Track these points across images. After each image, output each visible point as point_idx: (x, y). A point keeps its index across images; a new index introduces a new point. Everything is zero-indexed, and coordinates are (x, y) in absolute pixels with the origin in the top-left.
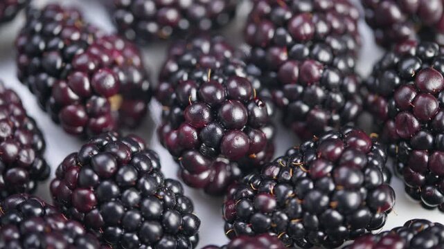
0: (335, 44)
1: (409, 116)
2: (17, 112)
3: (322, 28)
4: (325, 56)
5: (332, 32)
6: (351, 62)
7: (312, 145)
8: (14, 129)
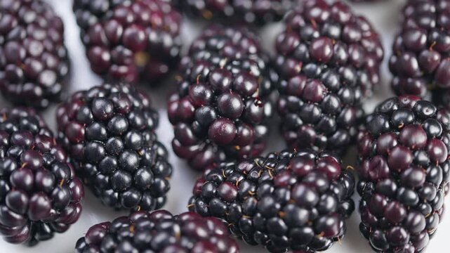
0: (349, 74)
1: (382, 162)
2: (55, 36)
3: (343, 55)
4: (334, 81)
5: (350, 62)
6: (358, 94)
7: (291, 155)
8: (45, 50)
